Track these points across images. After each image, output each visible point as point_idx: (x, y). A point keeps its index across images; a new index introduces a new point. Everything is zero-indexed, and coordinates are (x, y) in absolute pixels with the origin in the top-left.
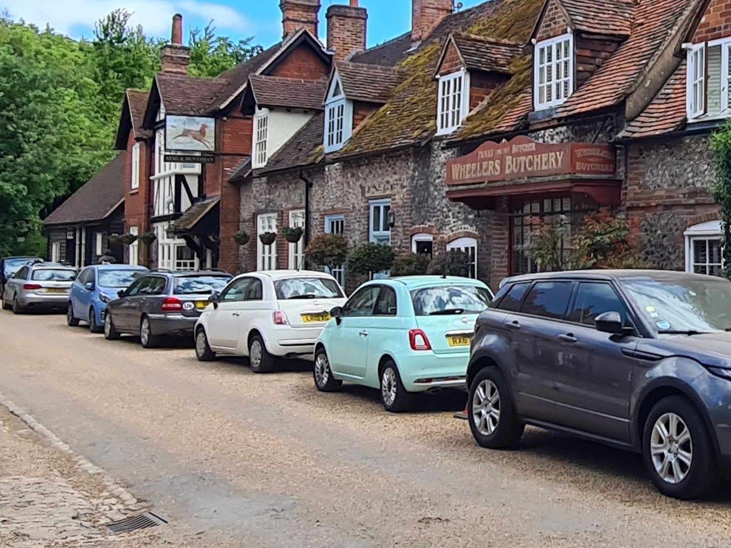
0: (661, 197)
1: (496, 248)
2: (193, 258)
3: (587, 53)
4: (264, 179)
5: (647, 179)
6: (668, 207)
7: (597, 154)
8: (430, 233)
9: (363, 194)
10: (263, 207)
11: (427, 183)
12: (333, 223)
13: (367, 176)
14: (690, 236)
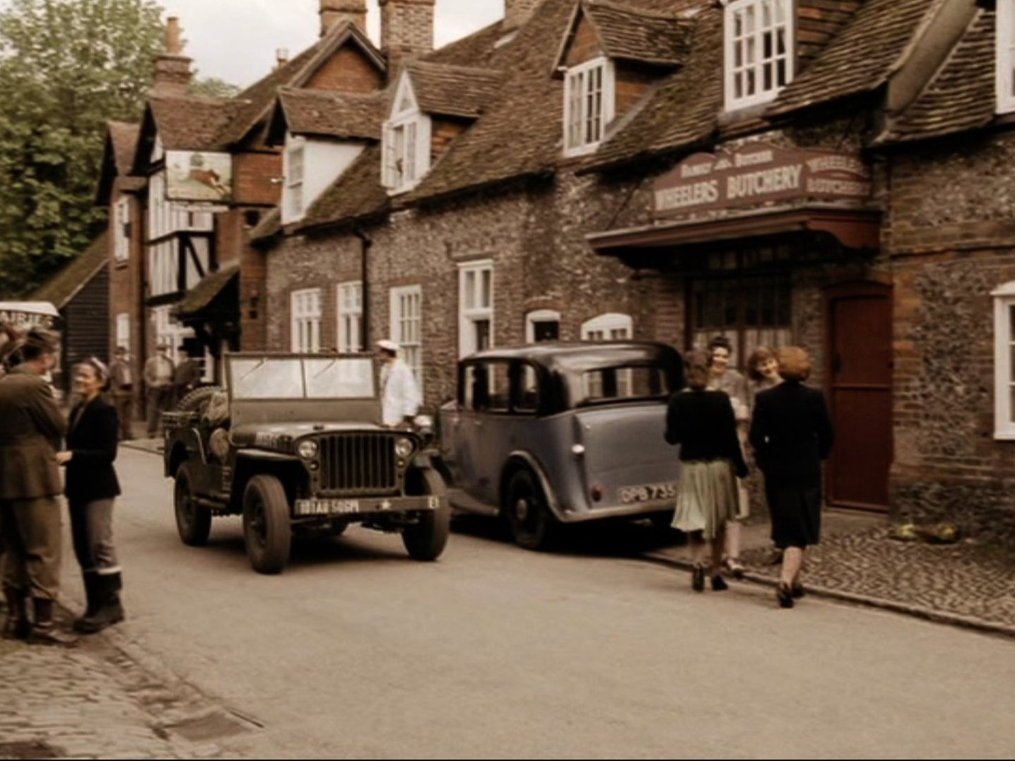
0: (952, 237)
1: (664, 328)
2: (202, 355)
3: (815, 14)
4: (300, 238)
5: (926, 208)
6: (965, 252)
7: (843, 168)
8: (555, 309)
9: (449, 252)
10: (300, 279)
11: (550, 234)
12: (402, 298)
13: (455, 226)
14: (1004, 297)
